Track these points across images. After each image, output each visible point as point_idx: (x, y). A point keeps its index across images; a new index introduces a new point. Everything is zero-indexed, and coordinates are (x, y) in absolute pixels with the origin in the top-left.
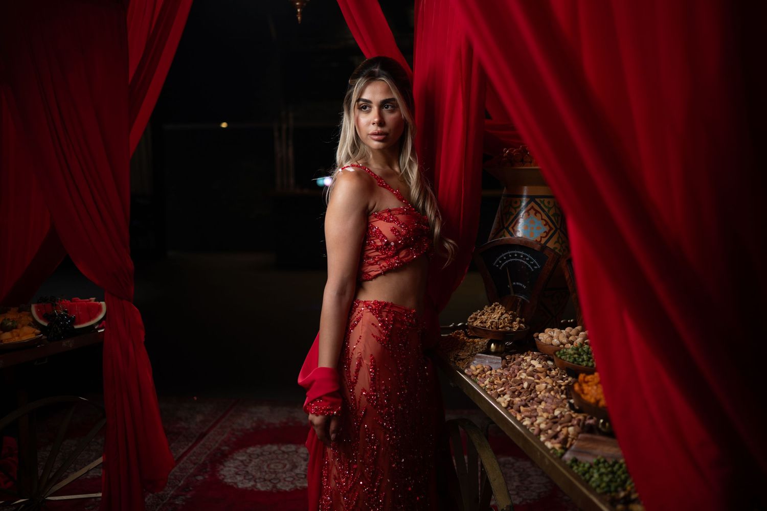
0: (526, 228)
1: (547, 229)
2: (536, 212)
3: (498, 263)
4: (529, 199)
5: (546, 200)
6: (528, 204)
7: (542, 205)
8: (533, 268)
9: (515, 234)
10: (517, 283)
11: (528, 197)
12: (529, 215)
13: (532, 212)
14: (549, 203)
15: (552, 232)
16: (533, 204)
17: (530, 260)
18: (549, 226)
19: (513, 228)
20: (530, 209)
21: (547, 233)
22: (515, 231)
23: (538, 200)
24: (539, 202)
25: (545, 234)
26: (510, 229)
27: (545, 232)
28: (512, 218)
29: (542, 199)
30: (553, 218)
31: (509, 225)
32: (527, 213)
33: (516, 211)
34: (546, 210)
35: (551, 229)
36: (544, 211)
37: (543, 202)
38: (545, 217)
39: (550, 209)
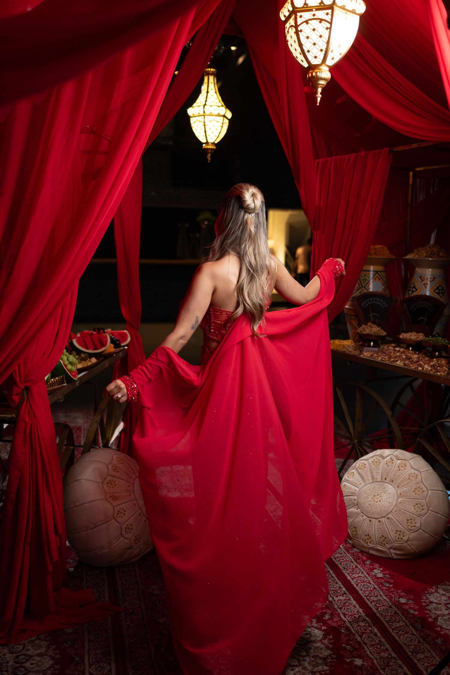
0: (374, 286)
1: (383, 287)
2: (379, 279)
3: (364, 304)
4: (375, 273)
5: (383, 273)
6: (374, 276)
7: (381, 276)
8: (383, 306)
9: (370, 290)
10: (375, 314)
11: (374, 271)
12: (376, 280)
13: (377, 279)
14: (383, 274)
15: (385, 289)
16: (377, 275)
17: (382, 302)
18: (385, 286)
19: (368, 287)
20: (376, 278)
21: (384, 289)
22: (369, 288)
23: (379, 273)
24: (380, 274)
25: (383, 290)
26: (366, 287)
27: (383, 289)
28: (367, 282)
29: (381, 273)
30: (385, 282)
31: (366, 285)
32: (375, 280)
33: (369, 278)
34: (383, 278)
35: (385, 287)
36: (381, 278)
37: (381, 274)
38: (383, 281)
39: (384, 277)
